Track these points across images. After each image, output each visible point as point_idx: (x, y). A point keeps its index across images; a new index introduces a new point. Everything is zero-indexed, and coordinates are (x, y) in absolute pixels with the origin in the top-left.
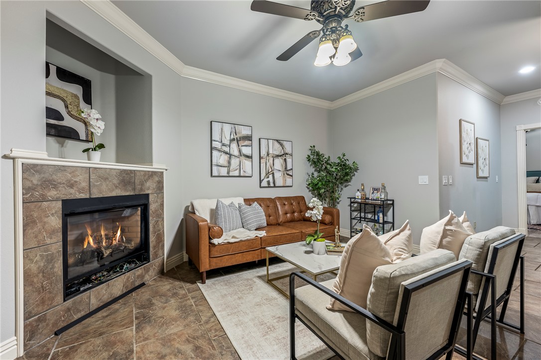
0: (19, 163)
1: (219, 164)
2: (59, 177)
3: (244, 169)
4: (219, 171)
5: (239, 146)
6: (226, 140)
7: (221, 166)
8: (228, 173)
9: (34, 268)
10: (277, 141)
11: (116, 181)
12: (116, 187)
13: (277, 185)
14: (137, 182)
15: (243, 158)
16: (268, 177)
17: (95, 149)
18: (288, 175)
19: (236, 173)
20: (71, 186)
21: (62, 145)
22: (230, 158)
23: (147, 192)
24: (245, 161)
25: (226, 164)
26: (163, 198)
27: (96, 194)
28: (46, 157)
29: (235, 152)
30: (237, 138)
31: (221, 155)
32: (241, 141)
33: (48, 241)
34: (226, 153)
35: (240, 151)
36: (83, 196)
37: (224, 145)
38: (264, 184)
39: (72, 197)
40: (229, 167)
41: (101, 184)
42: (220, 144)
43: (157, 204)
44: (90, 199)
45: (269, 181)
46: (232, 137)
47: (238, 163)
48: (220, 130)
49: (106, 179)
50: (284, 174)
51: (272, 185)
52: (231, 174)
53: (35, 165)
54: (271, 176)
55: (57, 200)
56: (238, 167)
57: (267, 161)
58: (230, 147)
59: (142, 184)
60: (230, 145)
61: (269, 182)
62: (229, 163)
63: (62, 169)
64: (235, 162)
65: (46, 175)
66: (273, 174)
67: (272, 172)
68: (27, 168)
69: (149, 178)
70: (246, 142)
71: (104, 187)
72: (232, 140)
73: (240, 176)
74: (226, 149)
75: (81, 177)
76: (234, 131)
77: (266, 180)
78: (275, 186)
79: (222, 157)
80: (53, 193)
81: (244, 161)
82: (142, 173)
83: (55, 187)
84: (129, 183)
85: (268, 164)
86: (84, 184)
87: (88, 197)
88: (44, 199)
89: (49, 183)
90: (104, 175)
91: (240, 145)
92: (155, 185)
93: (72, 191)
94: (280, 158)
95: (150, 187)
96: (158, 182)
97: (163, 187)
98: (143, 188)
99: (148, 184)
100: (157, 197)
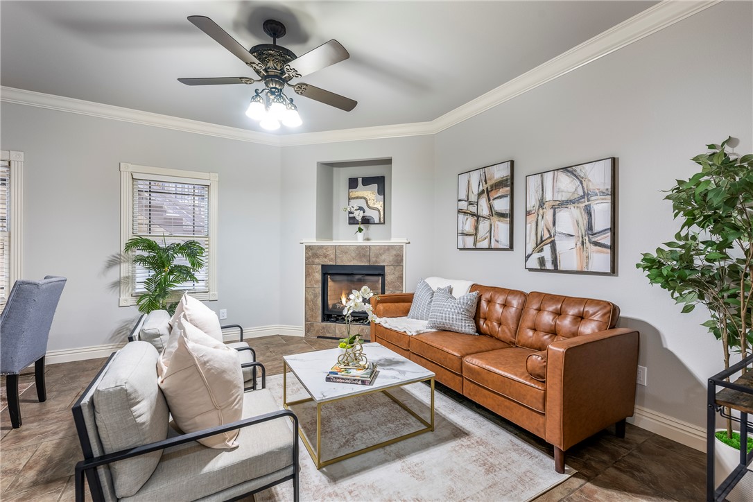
0: (304, 245)
1: (465, 232)
2: (320, 252)
3: (496, 237)
4: (464, 242)
5: (489, 200)
6: (473, 196)
7: (467, 235)
8: (475, 244)
9: (310, 297)
10: (565, 169)
11: (353, 254)
13: (562, 267)
14: (372, 255)
15: (495, 219)
16: (541, 250)
17: (360, 231)
18: (596, 244)
19: (485, 244)
20: (326, 257)
22: (478, 221)
23: (382, 264)
24: (499, 223)
25: (472, 231)
26: (402, 271)
27: (339, 263)
28: (315, 241)
29: (484, 211)
30: (487, 188)
31: (467, 219)
32: (493, 192)
33: (315, 286)
34: (473, 215)
35: (491, 208)
36: (331, 263)
37: (470, 204)
38: (533, 262)
39: (326, 263)
40: (476, 234)
41: (343, 256)
42: (466, 203)
43: (393, 276)
44: (336, 266)
45: (543, 258)
46: (481, 188)
47: (488, 229)
48: (467, 184)
49: (346, 253)
50: (583, 243)
51: (549, 266)
52: (479, 245)
53: (310, 246)
54: (547, 249)
55: (319, 264)
56: (488, 234)
57: (540, 218)
58: (477, 205)
59: (377, 256)
60: (478, 202)
61: (542, 261)
62: (476, 228)
63: (321, 247)
64: (484, 226)
65: (314, 251)
66: (553, 244)
67: (550, 240)
68: (308, 248)
69: (384, 252)
70: (501, 190)
71: (345, 258)
72: (480, 194)
73: (490, 249)
74: (473, 209)
75: (330, 252)
76: (483, 178)
77: (536, 256)
78: (556, 270)
79: (468, 221)
80: (317, 261)
81: (497, 222)
82: (378, 247)
83: (318, 257)
84: (364, 256)
85: (541, 224)
86: (333, 256)
87: (334, 264)
88: (313, 263)
89: (315, 255)
90: (346, 250)
91: (491, 198)
92: (391, 258)
93: (326, 260)
94: (571, 206)
95: (385, 260)
96: (397, 256)
97: (402, 260)
98: (378, 260)
99: (383, 257)
100: (395, 269)
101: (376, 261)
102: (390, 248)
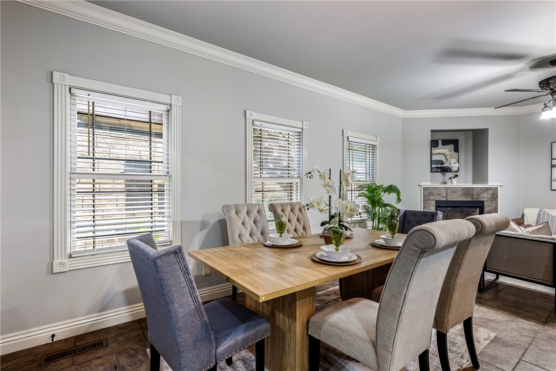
0: (422, 187)
2: (435, 192)
11: (460, 193)
12: (461, 196)
14: (475, 194)
17: (454, 178)
20: (439, 195)
21: (444, 175)
23: (482, 200)
26: (497, 204)
27: (450, 199)
28: (430, 184)
36: (444, 199)
39: (439, 200)
41: (452, 195)
43: (490, 207)
44: (447, 201)
49: (455, 192)
53: (427, 188)
55: (434, 200)
59: (478, 195)
63: (435, 188)
65: (430, 191)
68: (425, 189)
69: (484, 191)
71: (454, 196)
75: (443, 191)
80: (432, 198)
82: (479, 189)
83: (433, 195)
84: (469, 194)
86: (445, 195)
88: (429, 199)
89: (431, 194)
90: (454, 190)
92: (489, 196)
93: (439, 197)
95: (485, 197)
96: (493, 194)
97: (497, 197)
98: (479, 197)
99: (483, 195)
100: (492, 203)
101: (478, 198)
102: (487, 189)
